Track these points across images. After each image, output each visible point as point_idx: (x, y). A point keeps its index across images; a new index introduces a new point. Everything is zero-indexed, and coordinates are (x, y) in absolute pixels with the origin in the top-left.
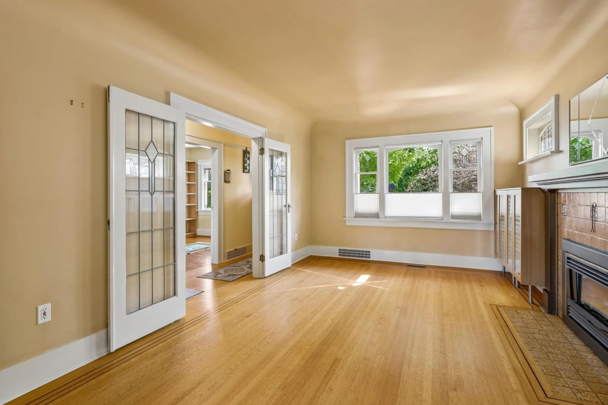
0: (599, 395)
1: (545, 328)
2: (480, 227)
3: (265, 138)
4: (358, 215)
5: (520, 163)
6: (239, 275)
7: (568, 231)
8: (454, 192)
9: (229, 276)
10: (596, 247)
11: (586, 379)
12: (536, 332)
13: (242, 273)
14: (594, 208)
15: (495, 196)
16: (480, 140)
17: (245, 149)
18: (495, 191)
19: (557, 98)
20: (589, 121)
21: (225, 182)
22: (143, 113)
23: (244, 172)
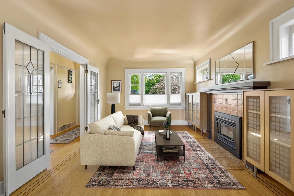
0: (234, 164)
1: (210, 144)
2: (180, 108)
3: (88, 65)
4: (131, 105)
5: (194, 83)
6: (71, 139)
7: (216, 108)
8: (171, 94)
9: (65, 140)
10: (227, 114)
11: (229, 159)
12: (208, 146)
13: (72, 138)
14: (226, 100)
15: (186, 96)
16: (181, 73)
17: (69, 69)
18: (186, 94)
19: (210, 59)
20: (223, 69)
21: (58, 87)
22: (26, 43)
23: (68, 82)
